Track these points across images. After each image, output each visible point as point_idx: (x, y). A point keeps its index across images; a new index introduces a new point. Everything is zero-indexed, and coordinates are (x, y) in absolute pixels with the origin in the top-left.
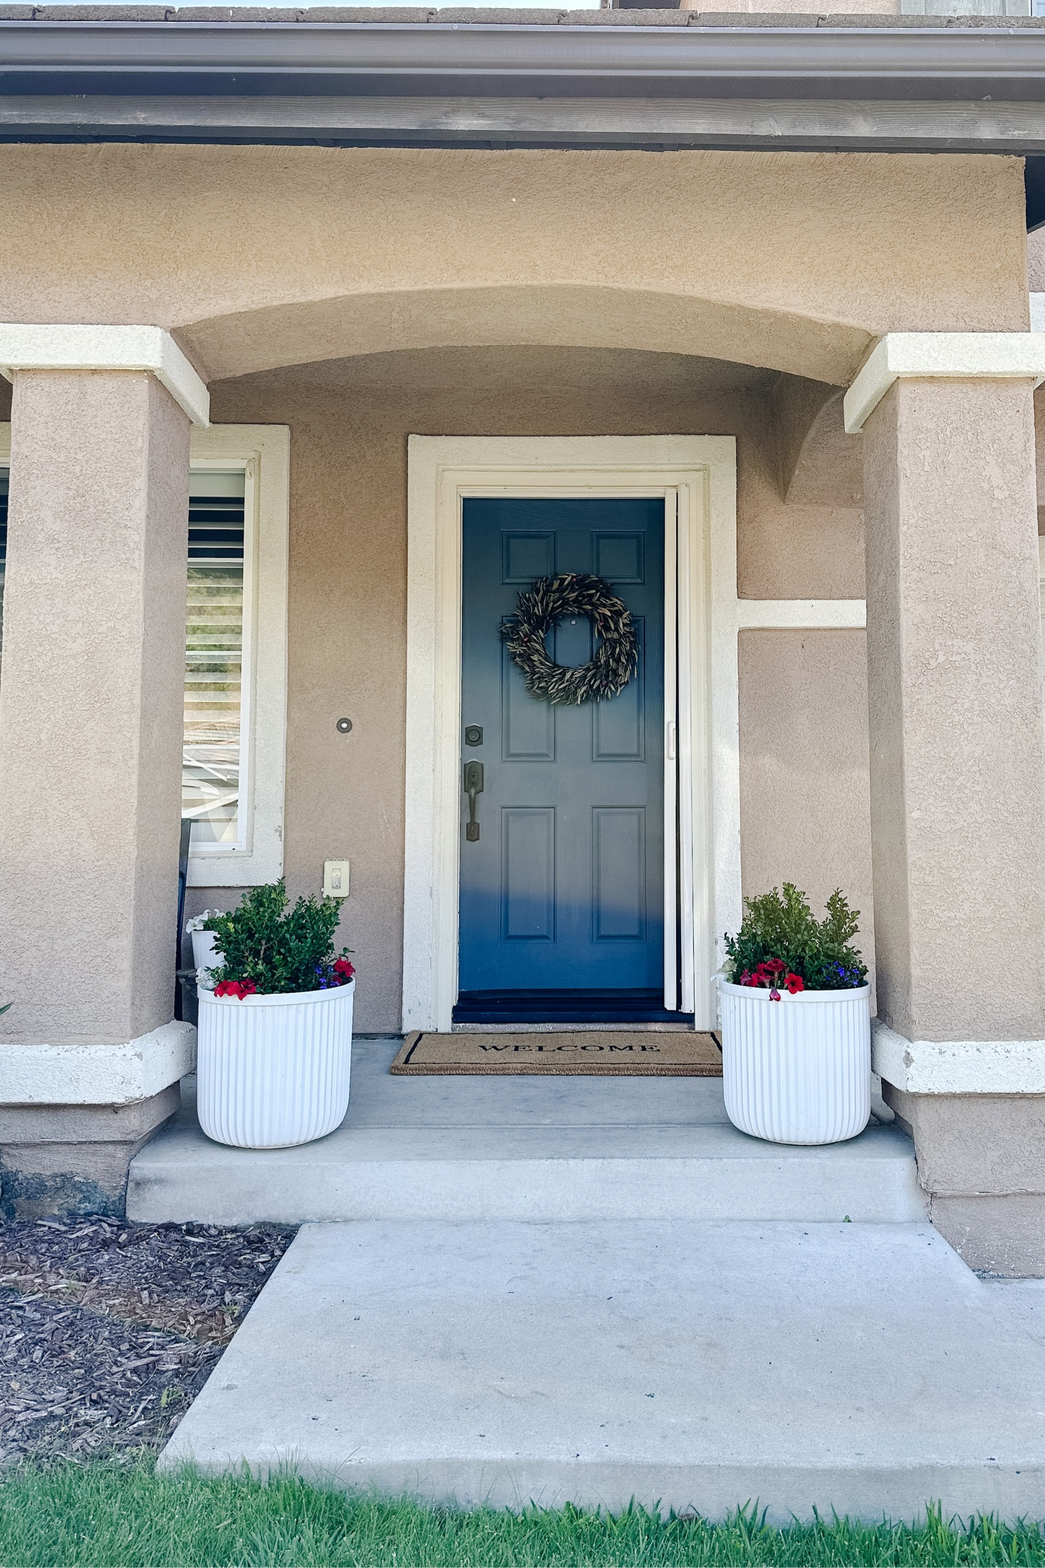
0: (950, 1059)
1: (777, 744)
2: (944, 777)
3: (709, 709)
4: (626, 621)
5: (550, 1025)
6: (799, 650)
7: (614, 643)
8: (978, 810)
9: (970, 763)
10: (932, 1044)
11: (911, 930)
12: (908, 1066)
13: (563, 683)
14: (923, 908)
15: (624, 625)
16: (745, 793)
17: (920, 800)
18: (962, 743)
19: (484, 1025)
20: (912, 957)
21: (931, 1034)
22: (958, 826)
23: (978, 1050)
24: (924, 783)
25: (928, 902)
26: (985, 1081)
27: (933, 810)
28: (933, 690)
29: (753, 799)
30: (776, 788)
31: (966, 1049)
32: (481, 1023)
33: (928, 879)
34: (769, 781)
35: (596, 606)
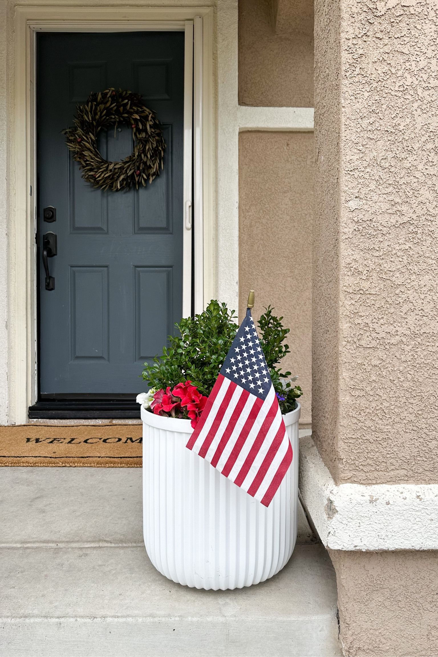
0: (382, 509)
1: (267, 219)
2: (390, 155)
3: (216, 191)
4: (151, 123)
5: (100, 420)
6: (285, 148)
7: (145, 142)
8: (431, 199)
9: (423, 139)
10: (362, 488)
11: (340, 349)
12: (330, 517)
13: (108, 173)
14: (357, 322)
15: (151, 127)
16: (243, 255)
17: (360, 186)
18: (414, 113)
19: (52, 420)
20: (341, 382)
21: (362, 476)
22: (406, 219)
23: (418, 497)
24: (365, 164)
25: (362, 314)
26: (426, 536)
27: (375, 198)
28: (380, 44)
29: (248, 260)
30: (265, 252)
31: (404, 495)
32: (50, 418)
33: (366, 285)
34: (261, 247)
35: (131, 114)
